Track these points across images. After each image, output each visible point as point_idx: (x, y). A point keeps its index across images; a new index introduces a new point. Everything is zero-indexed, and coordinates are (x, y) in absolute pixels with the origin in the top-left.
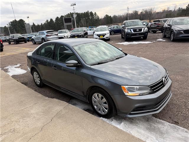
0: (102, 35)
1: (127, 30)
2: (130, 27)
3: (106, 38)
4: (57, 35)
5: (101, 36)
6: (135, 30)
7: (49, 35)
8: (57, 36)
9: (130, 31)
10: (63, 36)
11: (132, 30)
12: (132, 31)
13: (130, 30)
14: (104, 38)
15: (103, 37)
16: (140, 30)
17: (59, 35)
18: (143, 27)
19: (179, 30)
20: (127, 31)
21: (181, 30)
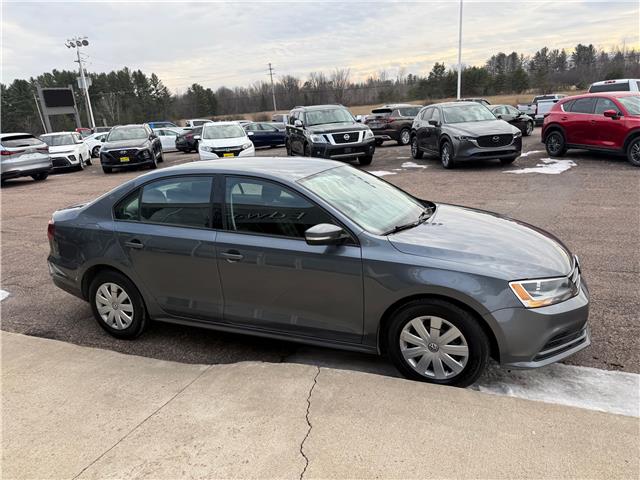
0: (231, 152)
1: (315, 136)
4: (45, 150)
5: (226, 152)
6: (338, 138)
7: (10, 153)
8: (44, 156)
9: (324, 141)
10: (66, 156)
11: (329, 136)
12: (333, 142)
13: (325, 137)
16: (355, 137)
17: (51, 149)
18: (361, 129)
19: (465, 137)
20: (316, 139)
21: (470, 137)
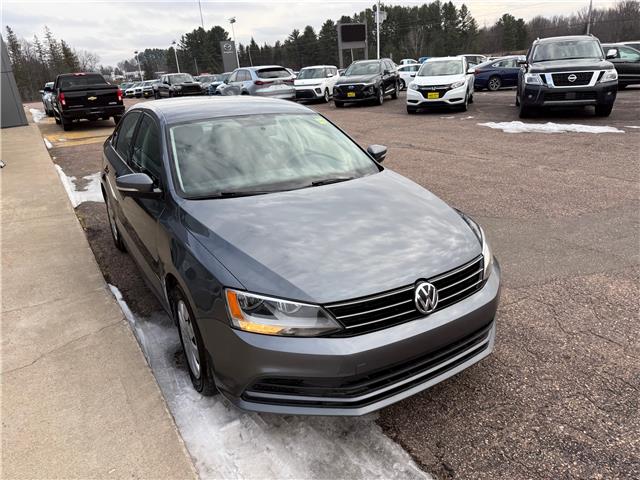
1: (532, 75)
2: (542, 66)
3: (451, 100)
4: (291, 83)
5: (431, 91)
6: (560, 78)
7: (262, 83)
8: (290, 88)
9: (539, 82)
10: (313, 88)
11: (548, 76)
12: (550, 82)
13: (543, 77)
14: (443, 102)
15: (441, 96)
16: (585, 77)
17: (296, 82)
18: (597, 68)
20: (530, 79)
